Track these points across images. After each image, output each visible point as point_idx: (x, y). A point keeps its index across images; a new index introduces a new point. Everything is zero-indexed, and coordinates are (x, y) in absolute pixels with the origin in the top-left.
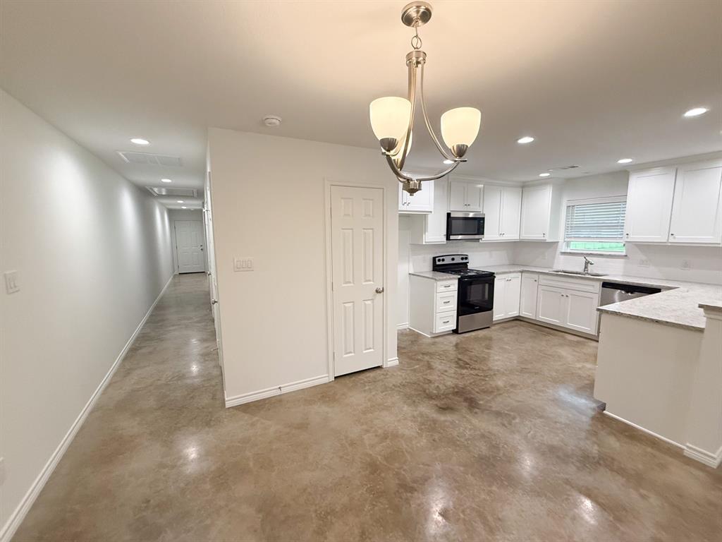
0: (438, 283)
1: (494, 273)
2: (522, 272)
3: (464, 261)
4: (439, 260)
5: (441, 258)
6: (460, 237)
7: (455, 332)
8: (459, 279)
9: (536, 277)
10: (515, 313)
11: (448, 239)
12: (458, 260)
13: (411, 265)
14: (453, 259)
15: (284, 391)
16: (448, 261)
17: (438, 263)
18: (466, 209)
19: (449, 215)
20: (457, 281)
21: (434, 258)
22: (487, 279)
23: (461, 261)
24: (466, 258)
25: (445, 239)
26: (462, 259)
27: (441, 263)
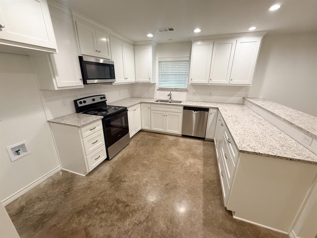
0: (83, 129)
1: (127, 108)
2: (141, 103)
3: (103, 100)
4: (81, 103)
5: (82, 101)
6: (96, 81)
8: (102, 119)
9: (149, 105)
11: (85, 83)
12: (98, 100)
13: (48, 112)
14: (94, 100)
16: (89, 102)
17: (80, 105)
19: (81, 58)
20: (101, 122)
21: (75, 102)
23: (100, 100)
24: (104, 98)
25: (81, 83)
26: (101, 98)
27: (83, 104)
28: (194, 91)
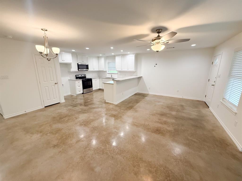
0: (76, 81)
1: (91, 79)
2: (99, 78)
3: (85, 76)
4: (77, 76)
5: (78, 75)
7: (83, 93)
8: (82, 80)
9: (102, 79)
10: (99, 88)
11: (78, 70)
12: (83, 76)
13: (69, 77)
14: (81, 76)
15: (27, 112)
16: (80, 76)
17: (77, 77)
18: (82, 62)
19: (78, 64)
20: (81, 81)
21: (76, 75)
22: (90, 80)
23: (84, 76)
24: (85, 75)
25: (77, 70)
26: (84, 75)
27: (78, 76)
28: (120, 74)
